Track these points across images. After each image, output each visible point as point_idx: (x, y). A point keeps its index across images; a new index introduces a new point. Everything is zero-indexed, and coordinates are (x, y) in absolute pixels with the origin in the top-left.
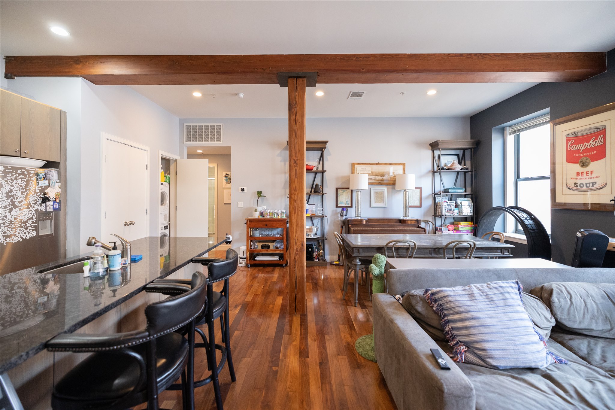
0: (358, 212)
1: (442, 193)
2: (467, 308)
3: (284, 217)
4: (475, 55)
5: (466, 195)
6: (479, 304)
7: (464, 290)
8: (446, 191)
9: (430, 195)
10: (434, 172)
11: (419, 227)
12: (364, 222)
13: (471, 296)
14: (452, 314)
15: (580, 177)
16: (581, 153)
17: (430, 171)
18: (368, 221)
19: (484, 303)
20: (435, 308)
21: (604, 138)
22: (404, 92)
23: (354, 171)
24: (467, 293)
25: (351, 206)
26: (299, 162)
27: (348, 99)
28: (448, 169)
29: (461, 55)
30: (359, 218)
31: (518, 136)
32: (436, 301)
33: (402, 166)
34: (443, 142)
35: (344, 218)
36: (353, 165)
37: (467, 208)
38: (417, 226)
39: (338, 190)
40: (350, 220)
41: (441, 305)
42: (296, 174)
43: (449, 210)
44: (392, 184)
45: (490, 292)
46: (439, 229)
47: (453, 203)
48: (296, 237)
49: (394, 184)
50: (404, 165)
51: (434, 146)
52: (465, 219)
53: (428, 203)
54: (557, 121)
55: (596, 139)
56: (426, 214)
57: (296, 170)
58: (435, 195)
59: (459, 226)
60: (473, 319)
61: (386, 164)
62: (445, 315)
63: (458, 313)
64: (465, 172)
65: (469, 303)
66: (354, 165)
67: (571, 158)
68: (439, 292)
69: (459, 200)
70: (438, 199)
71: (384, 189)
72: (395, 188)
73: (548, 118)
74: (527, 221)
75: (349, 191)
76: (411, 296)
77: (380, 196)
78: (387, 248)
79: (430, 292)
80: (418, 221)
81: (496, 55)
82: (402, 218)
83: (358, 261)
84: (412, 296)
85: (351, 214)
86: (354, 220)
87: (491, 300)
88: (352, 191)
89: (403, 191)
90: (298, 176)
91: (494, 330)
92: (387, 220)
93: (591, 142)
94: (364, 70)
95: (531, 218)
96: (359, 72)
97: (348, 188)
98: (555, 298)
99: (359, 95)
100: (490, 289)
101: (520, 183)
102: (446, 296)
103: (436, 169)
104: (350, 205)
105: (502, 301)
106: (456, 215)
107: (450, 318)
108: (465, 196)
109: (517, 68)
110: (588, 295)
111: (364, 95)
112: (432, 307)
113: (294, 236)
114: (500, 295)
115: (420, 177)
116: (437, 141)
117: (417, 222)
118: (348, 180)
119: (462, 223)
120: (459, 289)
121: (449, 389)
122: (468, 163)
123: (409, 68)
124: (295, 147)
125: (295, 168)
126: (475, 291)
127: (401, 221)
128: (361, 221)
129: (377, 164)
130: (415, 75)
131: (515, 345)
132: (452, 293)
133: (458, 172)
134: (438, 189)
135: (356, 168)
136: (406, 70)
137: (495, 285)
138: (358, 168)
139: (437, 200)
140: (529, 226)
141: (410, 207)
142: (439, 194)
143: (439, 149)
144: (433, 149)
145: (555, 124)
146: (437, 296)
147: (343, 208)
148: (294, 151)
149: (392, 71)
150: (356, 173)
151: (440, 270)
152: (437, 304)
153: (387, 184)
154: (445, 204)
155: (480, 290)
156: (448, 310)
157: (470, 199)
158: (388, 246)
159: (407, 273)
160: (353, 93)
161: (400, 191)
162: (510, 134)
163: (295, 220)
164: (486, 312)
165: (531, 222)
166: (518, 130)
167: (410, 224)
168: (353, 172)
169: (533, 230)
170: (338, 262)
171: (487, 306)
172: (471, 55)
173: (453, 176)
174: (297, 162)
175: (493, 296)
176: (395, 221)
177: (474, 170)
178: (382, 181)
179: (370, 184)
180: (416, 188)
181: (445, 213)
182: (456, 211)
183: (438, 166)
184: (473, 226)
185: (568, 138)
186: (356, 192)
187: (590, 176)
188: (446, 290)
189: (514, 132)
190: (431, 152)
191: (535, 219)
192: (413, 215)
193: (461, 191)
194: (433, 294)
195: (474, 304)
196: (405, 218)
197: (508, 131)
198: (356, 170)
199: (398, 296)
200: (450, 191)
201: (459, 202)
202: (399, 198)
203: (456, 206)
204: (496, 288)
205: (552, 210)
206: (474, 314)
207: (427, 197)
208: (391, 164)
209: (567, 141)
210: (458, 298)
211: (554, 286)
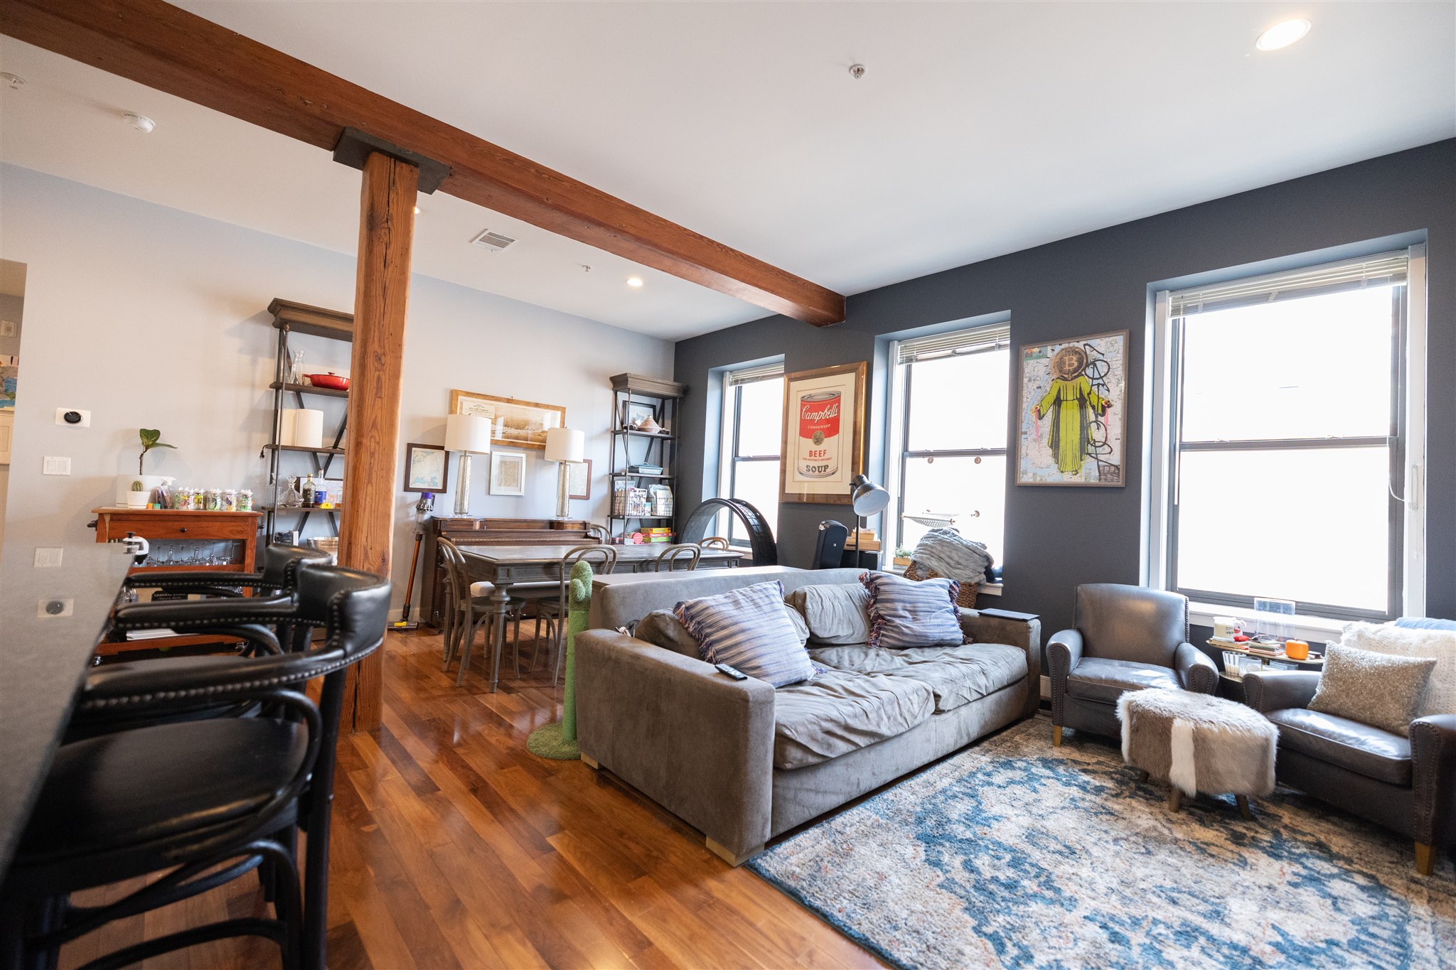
0: (462, 504)
1: (628, 474)
2: (735, 619)
3: (249, 510)
4: (719, 245)
5: (661, 479)
6: (746, 612)
7: (726, 597)
8: (633, 469)
9: (605, 476)
10: (615, 433)
11: (587, 536)
12: (477, 527)
13: (736, 603)
14: (717, 631)
15: (813, 457)
16: (815, 425)
17: (607, 430)
18: (485, 522)
19: (752, 611)
20: (691, 629)
21: (839, 407)
22: (589, 266)
23: (456, 408)
24: (731, 600)
25: (444, 490)
26: (388, 360)
27: (471, 241)
28: (639, 430)
29: (701, 237)
30: (465, 517)
31: (740, 388)
32: (692, 618)
33: (559, 413)
34: (636, 378)
35: (427, 516)
36: (454, 395)
37: (663, 503)
38: (584, 534)
39: (413, 449)
40: (445, 520)
41: (699, 623)
42: (379, 388)
43: (636, 506)
44: (538, 447)
45: (755, 596)
46: (617, 542)
47: (644, 493)
48: (369, 539)
49: (542, 448)
50: (563, 410)
51: (619, 383)
52: (658, 523)
53: (601, 491)
54: (793, 375)
55: (831, 408)
56: (595, 513)
57: (379, 378)
58: (614, 475)
59: (652, 535)
60: (743, 631)
61: (528, 404)
62: (707, 635)
63: (724, 628)
64: (663, 439)
65: (736, 613)
66: (457, 396)
67: (805, 431)
68: (696, 604)
69: (654, 488)
70: (619, 484)
71: (521, 455)
72: (543, 458)
73: (781, 369)
74: (753, 521)
75: (441, 454)
76: (656, 616)
77: (510, 470)
78: (567, 564)
79: (684, 606)
80: (585, 525)
81: (741, 255)
82: (554, 518)
83: (504, 593)
84: (658, 616)
85: (444, 508)
86: (453, 520)
87: (758, 606)
88: (447, 454)
89: (558, 463)
90: (385, 392)
91: (766, 641)
92: (525, 521)
93: (826, 411)
94: (549, 202)
95: (756, 515)
96: (540, 202)
97: (442, 448)
98: (808, 604)
99: (500, 242)
100: (755, 592)
101: (739, 464)
102: (707, 608)
103: (618, 427)
104: (440, 487)
105: (769, 606)
106: (648, 515)
107: (713, 638)
108: (661, 481)
109: (764, 285)
110: (836, 597)
111: (512, 244)
112: (687, 628)
113: (364, 540)
114: (766, 599)
115: (590, 439)
116: (626, 374)
117: (582, 527)
118: (443, 429)
119: (655, 530)
120: (720, 597)
121: (754, 696)
122: (668, 423)
123: (627, 230)
124: (379, 323)
125: (377, 373)
126: (740, 597)
127: (554, 525)
128: (470, 523)
129: (509, 401)
130: (632, 245)
131: (788, 655)
132: (713, 603)
133: (652, 438)
134: (620, 465)
135: (462, 403)
136: (620, 231)
137: (759, 588)
138: (466, 404)
139: (617, 487)
140: (754, 527)
141: (571, 497)
142: (623, 474)
143: (627, 390)
144: (616, 389)
145: (790, 380)
146: (693, 611)
147: (426, 494)
148: (377, 334)
149: (599, 224)
150: (461, 413)
151: (680, 582)
152: (694, 622)
153: (528, 448)
154: (632, 494)
155: (744, 595)
156: (710, 627)
157: (668, 487)
158: (568, 560)
159: (633, 590)
160: (490, 234)
161: (552, 463)
162: (731, 385)
163: (368, 499)
164: (756, 621)
165: (756, 522)
166: (742, 380)
167: (570, 530)
168: (452, 411)
169: (758, 533)
170: (404, 624)
171: (755, 614)
172: (713, 242)
173: (646, 442)
174: (383, 361)
175: (759, 601)
176: (542, 525)
177: (679, 438)
178: (517, 438)
179: (494, 443)
180: (585, 461)
181: (630, 511)
182: (648, 508)
183: (622, 423)
184: (670, 535)
185: (804, 401)
186: (461, 456)
187: (823, 457)
188: (705, 600)
189: (736, 382)
190: (611, 393)
191: (760, 518)
192: (576, 513)
193: (656, 472)
194: (688, 608)
195: (741, 613)
196: (560, 519)
197: (728, 378)
198: (461, 408)
199: (622, 629)
200: (640, 470)
201: (652, 492)
202: (550, 476)
203: (648, 499)
204: (761, 591)
205: (780, 504)
206: (744, 625)
207: (600, 481)
208: (537, 405)
209: (802, 406)
210: (722, 608)
211: (806, 589)
